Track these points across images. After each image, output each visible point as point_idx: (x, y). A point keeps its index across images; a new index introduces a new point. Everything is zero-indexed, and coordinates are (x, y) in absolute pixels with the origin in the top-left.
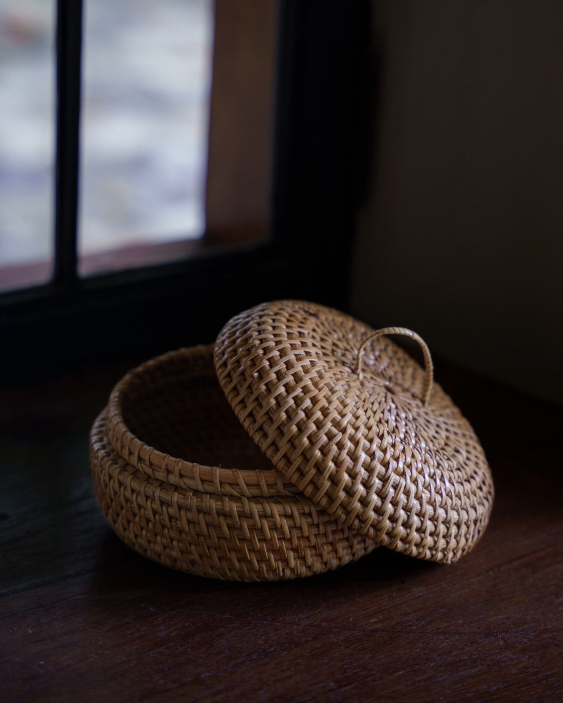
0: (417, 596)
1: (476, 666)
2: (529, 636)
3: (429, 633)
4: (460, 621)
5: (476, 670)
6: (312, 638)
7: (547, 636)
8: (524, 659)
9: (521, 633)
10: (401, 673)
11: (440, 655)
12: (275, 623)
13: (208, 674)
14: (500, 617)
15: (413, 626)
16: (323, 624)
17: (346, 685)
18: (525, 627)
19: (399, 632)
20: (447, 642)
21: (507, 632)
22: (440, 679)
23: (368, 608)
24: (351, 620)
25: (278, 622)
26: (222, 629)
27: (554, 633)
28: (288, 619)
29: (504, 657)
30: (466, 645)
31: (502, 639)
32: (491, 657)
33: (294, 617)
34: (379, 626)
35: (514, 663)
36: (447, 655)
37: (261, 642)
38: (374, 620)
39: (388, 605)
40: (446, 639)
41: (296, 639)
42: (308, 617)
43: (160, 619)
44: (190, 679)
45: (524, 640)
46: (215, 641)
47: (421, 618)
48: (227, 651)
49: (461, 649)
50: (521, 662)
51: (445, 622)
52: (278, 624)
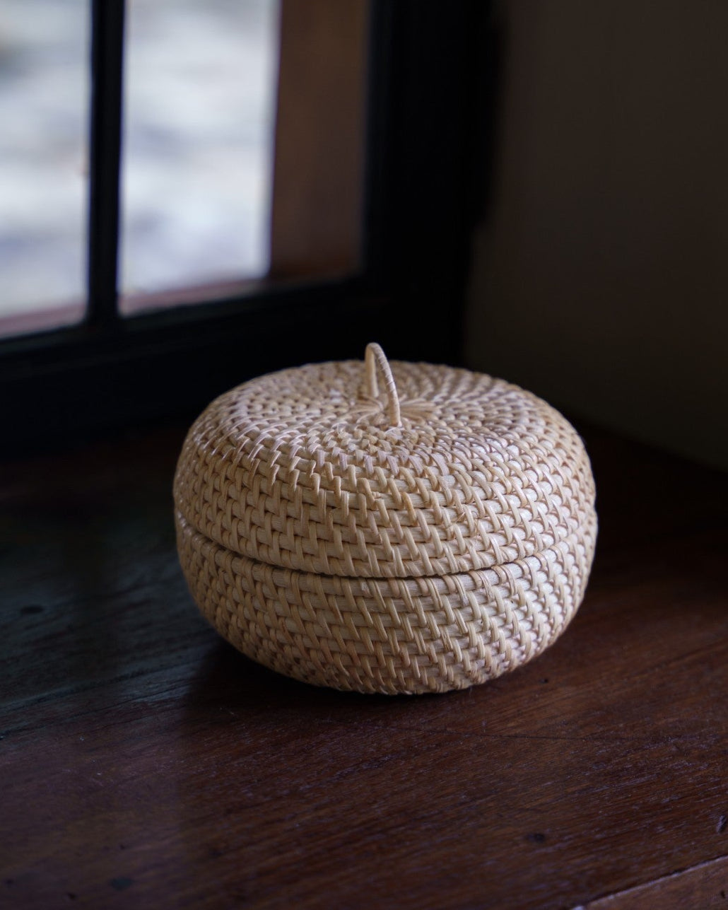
0: (565, 696)
1: (643, 776)
2: (708, 741)
3: (582, 739)
4: (621, 725)
5: (643, 779)
6: (437, 745)
8: (703, 767)
9: (699, 737)
10: (549, 783)
11: (598, 763)
12: (388, 728)
13: (308, 787)
14: (671, 720)
15: (562, 731)
16: (448, 729)
17: (480, 798)
18: (702, 731)
19: (544, 737)
20: (606, 749)
21: (680, 737)
22: (598, 790)
23: (505, 711)
24: (484, 724)
25: (393, 727)
26: (322, 736)
28: (405, 723)
29: (678, 765)
30: (628, 752)
31: (675, 744)
32: (660, 766)
33: (412, 721)
34: (518, 731)
35: (690, 771)
36: (606, 763)
37: (371, 750)
38: (512, 724)
39: (530, 707)
40: (604, 745)
41: (416, 746)
42: (429, 721)
43: (243, 724)
44: (285, 792)
45: (701, 745)
46: (314, 748)
47: (572, 722)
48: (330, 761)
49: (624, 756)
50: (699, 770)
51: (601, 726)
52: (393, 729)
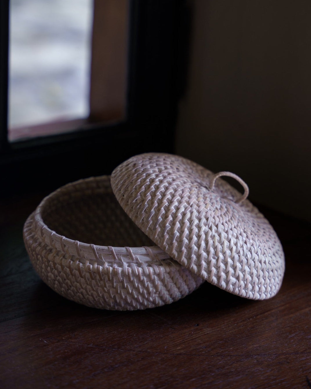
0: (206, 333)
1: (239, 375)
2: (272, 357)
3: (212, 356)
4: (231, 348)
5: (239, 377)
6: (142, 359)
7: (283, 357)
8: (268, 371)
9: (268, 355)
10: (194, 379)
11: (218, 368)
12: (119, 350)
13: (77, 381)
14: (255, 346)
15: (203, 351)
16: (149, 350)
18: (270, 352)
19: (194, 355)
20: (223, 361)
21: (259, 355)
22: (217, 383)
23: (176, 341)
24: (166, 348)
25: (122, 349)
26: (87, 354)
27: (287, 355)
28: (128, 347)
29: (256, 370)
30: (233, 363)
31: (256, 359)
32: (248, 370)
33: (131, 346)
34: (182, 351)
35: (262, 373)
36: (222, 369)
37: (110, 361)
38: (179, 348)
39: (188, 339)
40: (222, 359)
41: (132, 359)
42: (139, 346)
43: (50, 348)
44: (66, 384)
45: (269, 359)
46: (83, 360)
47: (208, 347)
48: (90, 367)
49: (231, 365)
50: (267, 372)
51: (222, 349)
52: (122, 350)
